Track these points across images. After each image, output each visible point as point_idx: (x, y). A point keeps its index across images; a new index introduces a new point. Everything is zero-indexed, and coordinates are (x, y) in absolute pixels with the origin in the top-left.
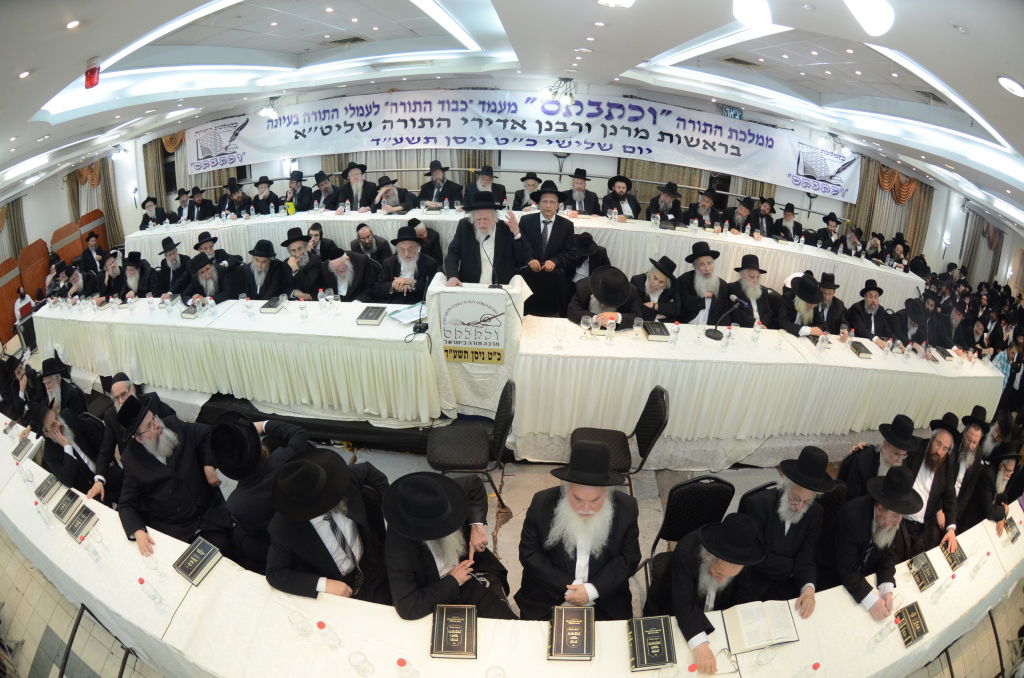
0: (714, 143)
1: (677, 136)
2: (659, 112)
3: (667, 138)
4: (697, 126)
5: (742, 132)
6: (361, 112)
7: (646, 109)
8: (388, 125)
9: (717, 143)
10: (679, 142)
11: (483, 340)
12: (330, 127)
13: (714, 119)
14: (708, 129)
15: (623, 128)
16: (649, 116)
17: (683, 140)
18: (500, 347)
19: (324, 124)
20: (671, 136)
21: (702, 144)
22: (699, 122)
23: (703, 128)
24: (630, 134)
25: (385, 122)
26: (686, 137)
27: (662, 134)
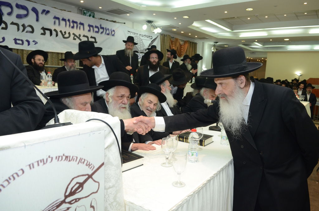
0: (80, 35)
1: (55, 30)
2: (40, 11)
3: (48, 32)
4: (68, 23)
5: (96, 27)
7: (30, 9)
9: (82, 35)
10: (57, 35)
13: (79, 18)
14: (75, 25)
15: (13, 23)
16: (32, 15)
17: (59, 34)
20: (51, 31)
21: (72, 36)
22: (69, 20)
23: (72, 25)
24: (18, 29)
26: (61, 31)
27: (44, 29)
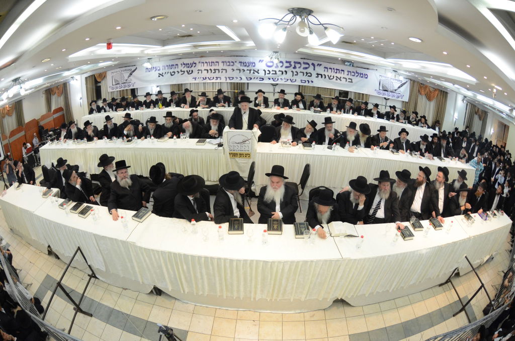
0: (341, 78)
1: (325, 75)
2: (316, 65)
3: (320, 76)
4: (333, 70)
5: (353, 72)
6: (188, 66)
7: (310, 64)
8: (200, 72)
9: (342, 77)
10: (325, 77)
11: (243, 149)
12: (174, 72)
13: (340, 67)
14: (338, 71)
15: (301, 72)
16: (312, 67)
17: (327, 77)
18: (250, 152)
19: (172, 71)
20: (322, 75)
21: (335, 78)
22: (334, 69)
23: (335, 71)
24: (304, 75)
25: (198, 70)
26: (328, 76)
27: (318, 74)
